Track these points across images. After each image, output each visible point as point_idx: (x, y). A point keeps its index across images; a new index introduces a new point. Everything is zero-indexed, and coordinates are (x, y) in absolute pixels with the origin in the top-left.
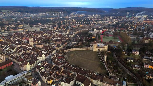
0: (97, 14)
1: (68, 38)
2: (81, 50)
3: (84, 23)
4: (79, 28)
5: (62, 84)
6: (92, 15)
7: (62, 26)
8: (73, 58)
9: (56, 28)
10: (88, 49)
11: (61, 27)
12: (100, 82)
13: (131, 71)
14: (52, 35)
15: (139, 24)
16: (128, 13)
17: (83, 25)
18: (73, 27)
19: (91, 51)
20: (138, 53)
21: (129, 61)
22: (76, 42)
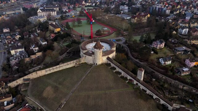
10: (81, 63)
20: (164, 44)
21: (167, 63)
22: (20, 50)
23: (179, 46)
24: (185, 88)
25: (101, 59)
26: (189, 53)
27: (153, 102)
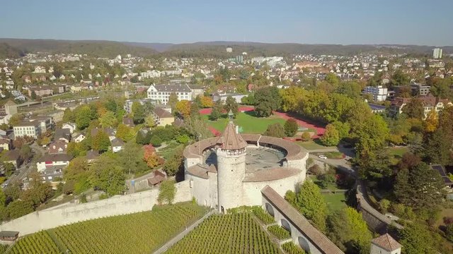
3: (87, 78)
16: (229, 50)
17: (88, 85)
18: (39, 93)
22: (59, 163)
25: (240, 194)
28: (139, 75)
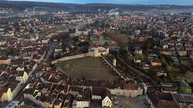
0: (62, 11)
1: (42, 45)
2: (76, 57)
3: (52, 23)
4: (49, 30)
5: (78, 104)
6: (57, 12)
7: (22, 29)
8: (73, 70)
9: (13, 32)
10: (87, 56)
11: (22, 31)
12: (120, 90)
13: (143, 71)
14: (16, 43)
15: (118, 22)
16: (99, 10)
17: (53, 25)
18: (40, 29)
19: (92, 57)
20: (141, 52)
21: (137, 61)
22: (60, 50)
23: (150, 54)
24: (142, 75)
25: (97, 54)
26: (157, 58)
27: (118, 77)
28: (69, 22)
